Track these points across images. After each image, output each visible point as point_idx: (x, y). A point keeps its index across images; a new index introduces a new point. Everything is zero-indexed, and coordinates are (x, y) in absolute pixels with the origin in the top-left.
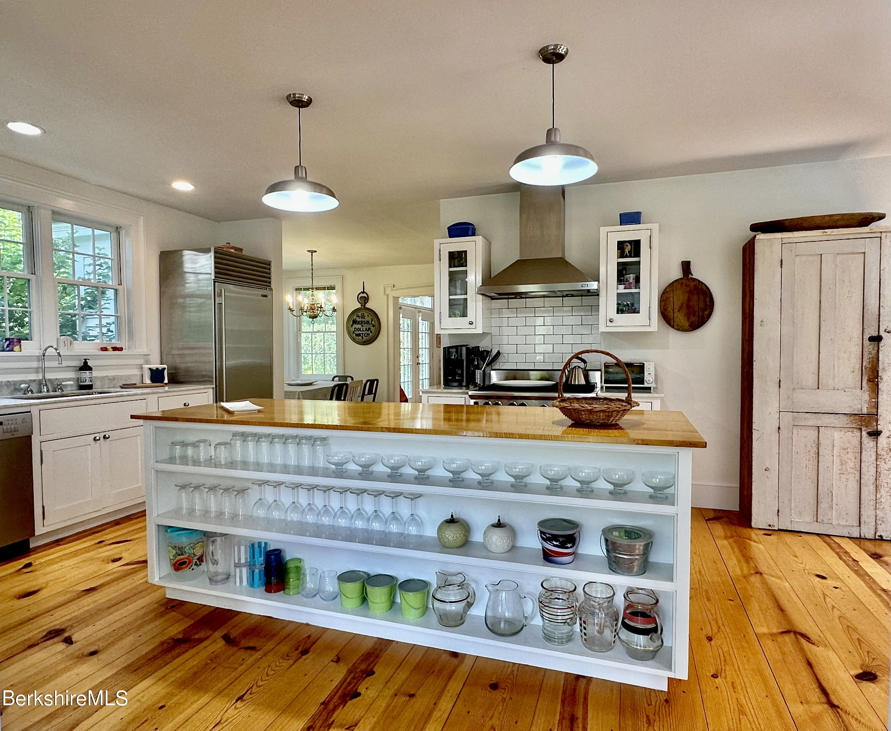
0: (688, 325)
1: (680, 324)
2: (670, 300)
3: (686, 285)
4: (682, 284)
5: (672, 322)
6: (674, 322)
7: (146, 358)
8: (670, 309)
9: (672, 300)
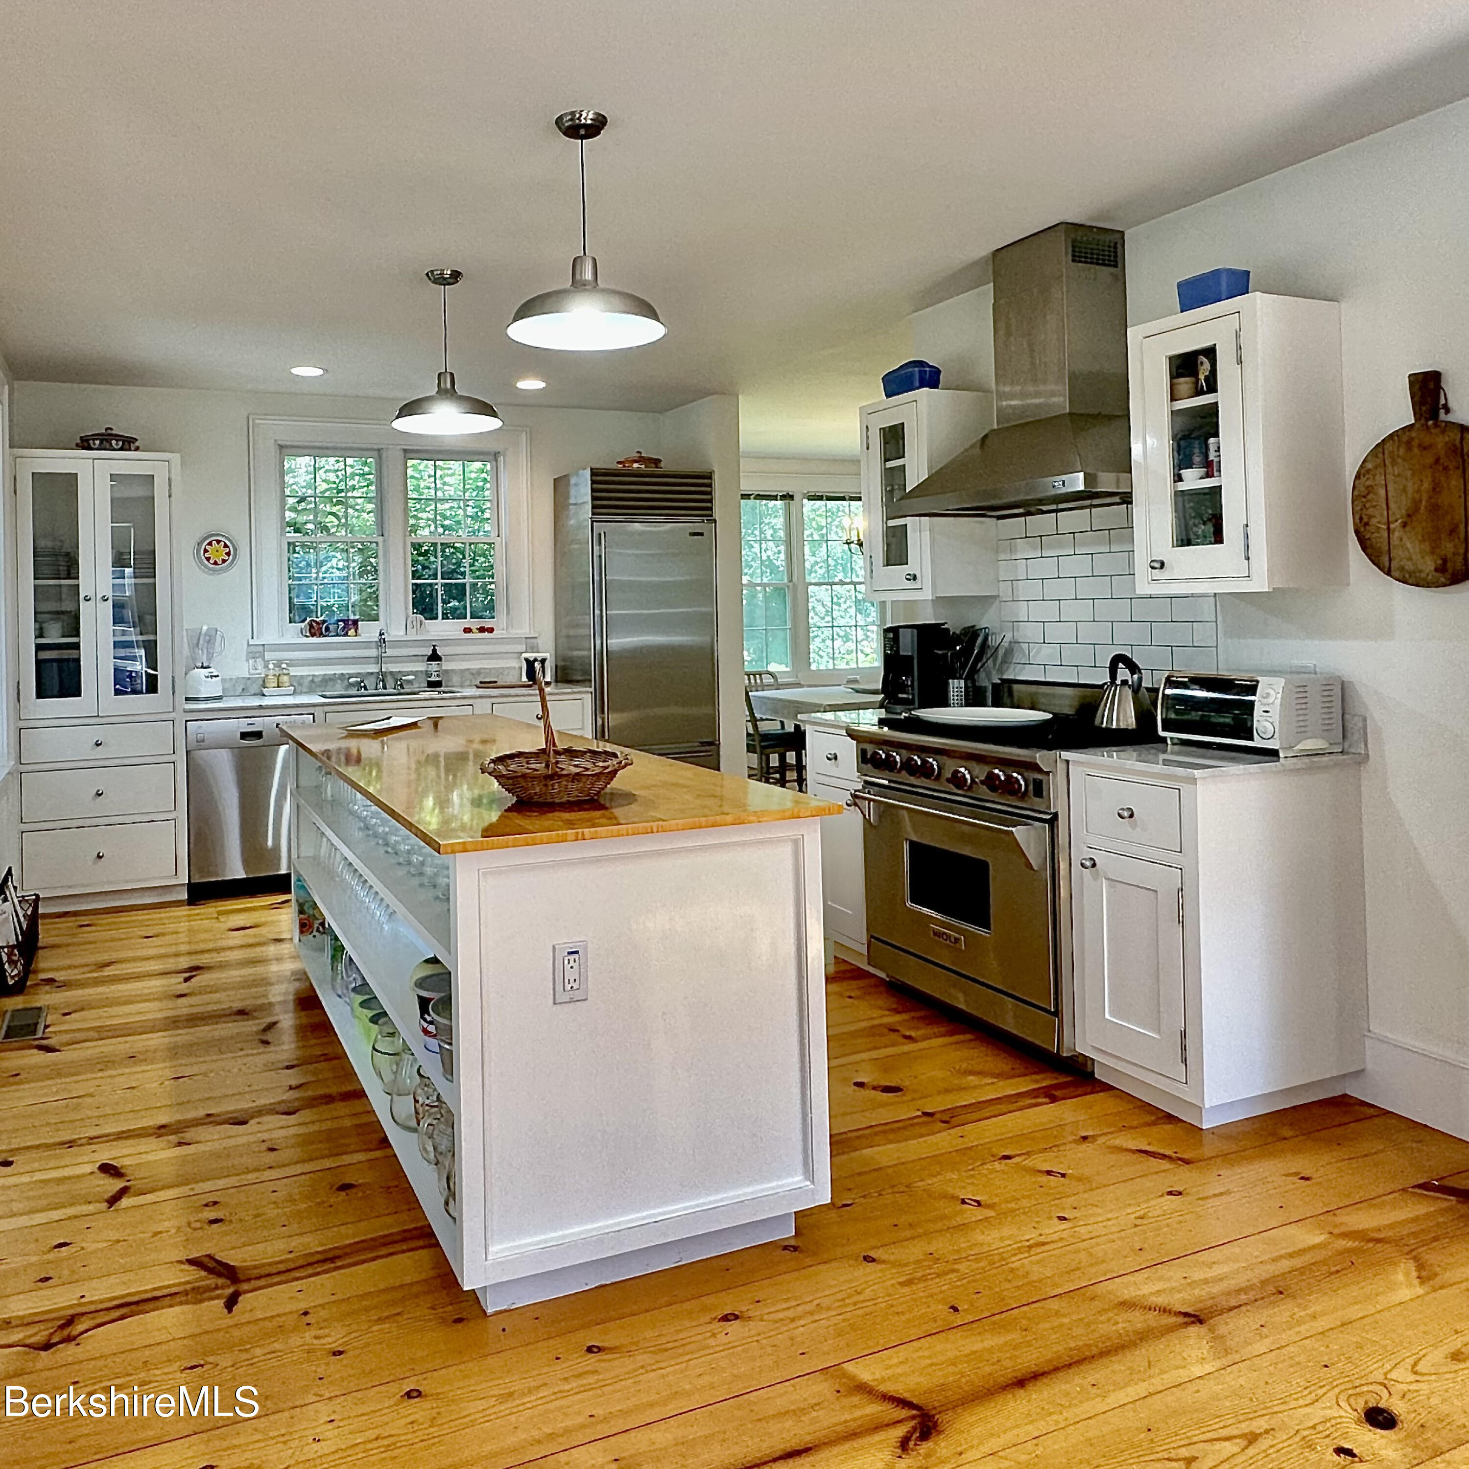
0: (1432, 568)
1: (1409, 566)
2: (1376, 494)
3: (1424, 448)
4: (1409, 443)
5: (1385, 559)
6: (1390, 560)
7: (531, 643)
8: (1378, 520)
9: (1382, 492)
